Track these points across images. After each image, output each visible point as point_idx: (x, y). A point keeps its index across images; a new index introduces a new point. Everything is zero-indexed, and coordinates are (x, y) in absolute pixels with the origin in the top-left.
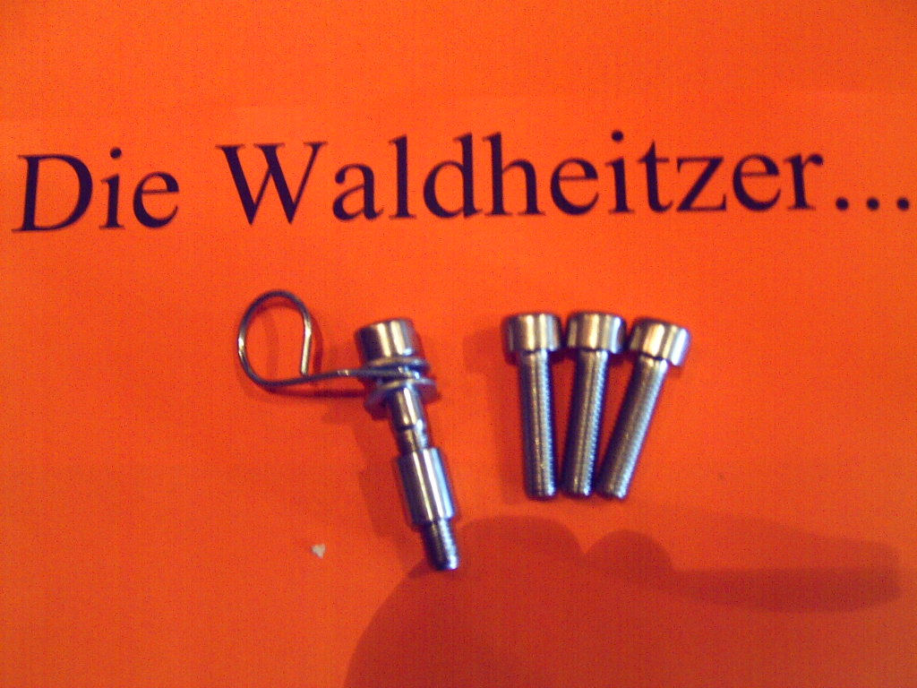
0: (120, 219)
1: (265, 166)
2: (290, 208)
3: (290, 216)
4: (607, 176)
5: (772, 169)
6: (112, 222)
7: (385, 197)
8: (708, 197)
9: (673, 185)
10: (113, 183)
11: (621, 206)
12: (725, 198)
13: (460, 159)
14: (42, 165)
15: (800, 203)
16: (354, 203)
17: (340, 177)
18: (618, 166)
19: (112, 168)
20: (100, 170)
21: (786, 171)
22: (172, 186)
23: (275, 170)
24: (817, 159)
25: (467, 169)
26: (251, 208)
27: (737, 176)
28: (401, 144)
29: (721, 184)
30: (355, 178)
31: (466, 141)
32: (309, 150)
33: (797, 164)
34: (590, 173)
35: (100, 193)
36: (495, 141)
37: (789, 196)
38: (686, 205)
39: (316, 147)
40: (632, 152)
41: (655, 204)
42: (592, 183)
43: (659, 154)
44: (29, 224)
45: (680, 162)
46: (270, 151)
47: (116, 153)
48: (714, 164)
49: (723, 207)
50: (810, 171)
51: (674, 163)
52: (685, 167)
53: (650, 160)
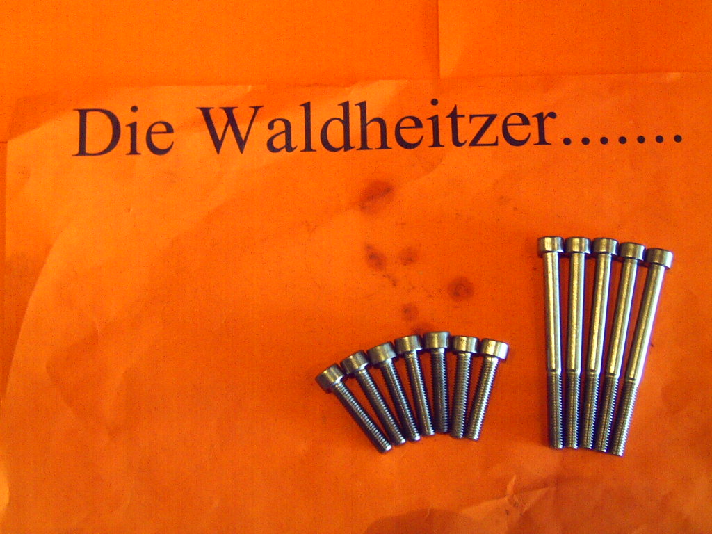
0: (139, 149)
1: (226, 119)
2: (241, 143)
3: (242, 150)
4: (428, 126)
5: (525, 121)
6: (134, 151)
7: (298, 139)
8: (487, 138)
9: (467, 130)
10: (133, 126)
11: (436, 143)
12: (497, 137)
13: (342, 117)
14: (89, 115)
15: (542, 141)
16: (280, 142)
17: (271, 126)
18: (435, 120)
19: (132, 117)
20: (125, 119)
21: (534, 122)
22: (170, 129)
23: (232, 121)
24: (553, 115)
25: (346, 122)
26: (218, 144)
27: (505, 125)
28: (307, 107)
29: (495, 130)
30: (280, 126)
31: (346, 106)
32: (253, 110)
33: (540, 118)
34: (418, 124)
35: (125, 132)
36: (363, 105)
37: (535, 137)
38: (474, 143)
39: (257, 108)
40: (443, 112)
41: (456, 142)
42: (419, 130)
43: (458, 113)
44: (82, 152)
45: (472, 117)
46: (229, 111)
47: (134, 109)
48: (492, 118)
49: (496, 144)
50: (548, 122)
51: (467, 117)
52: (474, 119)
53: (454, 116)
